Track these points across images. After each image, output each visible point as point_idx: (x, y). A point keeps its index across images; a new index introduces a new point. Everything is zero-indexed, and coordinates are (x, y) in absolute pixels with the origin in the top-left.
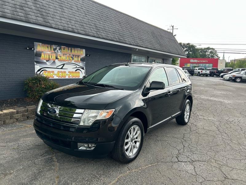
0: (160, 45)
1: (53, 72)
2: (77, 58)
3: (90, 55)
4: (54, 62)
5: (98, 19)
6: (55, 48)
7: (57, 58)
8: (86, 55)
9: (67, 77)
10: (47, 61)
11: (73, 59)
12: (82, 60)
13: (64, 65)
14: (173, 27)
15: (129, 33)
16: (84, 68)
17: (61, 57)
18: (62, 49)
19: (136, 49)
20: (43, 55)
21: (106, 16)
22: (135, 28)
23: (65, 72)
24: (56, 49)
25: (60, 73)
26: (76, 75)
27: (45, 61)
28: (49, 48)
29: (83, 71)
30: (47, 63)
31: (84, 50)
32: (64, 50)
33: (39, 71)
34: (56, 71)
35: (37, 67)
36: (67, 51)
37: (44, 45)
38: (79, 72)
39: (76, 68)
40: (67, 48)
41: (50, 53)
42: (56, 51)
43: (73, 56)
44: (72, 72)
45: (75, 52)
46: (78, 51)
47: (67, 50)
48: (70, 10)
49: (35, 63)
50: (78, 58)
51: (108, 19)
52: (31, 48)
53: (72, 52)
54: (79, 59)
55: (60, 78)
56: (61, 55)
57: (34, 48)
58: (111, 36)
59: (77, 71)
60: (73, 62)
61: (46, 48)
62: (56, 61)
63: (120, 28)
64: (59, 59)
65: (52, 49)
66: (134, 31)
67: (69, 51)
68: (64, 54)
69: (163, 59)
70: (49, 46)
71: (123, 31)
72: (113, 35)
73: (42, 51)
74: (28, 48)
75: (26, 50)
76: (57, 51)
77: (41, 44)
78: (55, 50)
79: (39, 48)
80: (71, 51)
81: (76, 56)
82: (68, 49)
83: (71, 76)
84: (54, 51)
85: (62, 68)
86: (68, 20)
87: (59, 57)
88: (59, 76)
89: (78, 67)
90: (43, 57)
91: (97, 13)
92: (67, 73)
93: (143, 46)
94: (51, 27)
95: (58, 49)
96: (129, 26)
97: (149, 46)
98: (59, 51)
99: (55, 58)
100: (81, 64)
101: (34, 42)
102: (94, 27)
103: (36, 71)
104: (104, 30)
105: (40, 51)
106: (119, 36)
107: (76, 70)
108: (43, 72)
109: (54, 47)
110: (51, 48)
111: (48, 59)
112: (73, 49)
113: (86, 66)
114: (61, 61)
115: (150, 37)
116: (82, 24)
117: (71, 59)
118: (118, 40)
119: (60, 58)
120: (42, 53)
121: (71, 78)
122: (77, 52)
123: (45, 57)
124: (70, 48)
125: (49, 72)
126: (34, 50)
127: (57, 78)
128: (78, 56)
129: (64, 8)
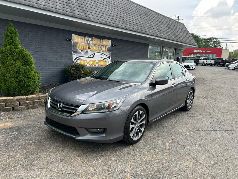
0: (175, 35)
1: (86, 61)
2: (105, 48)
3: (115, 46)
4: (87, 52)
5: (124, 13)
7: (89, 48)
8: (112, 45)
9: (97, 66)
10: (82, 51)
12: (109, 50)
13: (94, 54)
14: (178, 17)
15: (149, 25)
16: (110, 57)
17: (92, 47)
18: (93, 40)
19: (155, 39)
20: (78, 46)
21: (129, 9)
22: (153, 20)
23: (95, 61)
24: (89, 40)
25: (92, 62)
26: (103, 63)
27: (80, 51)
29: (109, 60)
30: (82, 52)
31: (110, 41)
32: (95, 41)
33: (75, 59)
34: (88, 59)
35: (74, 56)
36: (97, 41)
37: (79, 36)
38: (106, 61)
39: (104, 57)
40: (97, 39)
41: (84, 43)
43: (102, 46)
44: (101, 61)
45: (103, 43)
46: (105, 42)
48: (102, 5)
49: (73, 53)
51: (131, 12)
52: (70, 39)
53: (101, 42)
54: (106, 49)
55: (91, 66)
56: (93, 45)
57: (72, 39)
58: (135, 28)
59: (104, 60)
60: (101, 52)
61: (81, 40)
62: (89, 51)
63: (141, 20)
64: (91, 49)
65: (86, 40)
66: (152, 22)
67: (99, 42)
68: (94, 45)
69: (176, 49)
70: (83, 38)
71: (144, 23)
72: (137, 26)
73: (78, 41)
74: (68, 40)
75: (66, 41)
76: (89, 42)
77: (77, 36)
78: (87, 41)
79: (76, 38)
81: (104, 46)
82: (98, 41)
83: (99, 64)
84: (87, 42)
85: (93, 57)
86: (102, 14)
87: (90, 47)
88: (91, 64)
89: (105, 56)
90: (79, 47)
91: (122, 6)
92: (97, 62)
93: (162, 36)
94: (91, 21)
95: (90, 40)
96: (148, 18)
97: (166, 36)
98: (91, 42)
99: (88, 48)
100: (108, 54)
101: (72, 35)
102: (122, 20)
103: (73, 60)
104: (129, 22)
105: (77, 42)
106: (142, 28)
107: (104, 59)
108: (79, 60)
109: (87, 38)
110: (85, 39)
111: (82, 49)
112: (101, 40)
113: (112, 55)
114: (92, 51)
115: (166, 28)
116: (112, 17)
117: (100, 49)
118: (141, 31)
120: (78, 44)
121: (100, 66)
123: (80, 47)
125: (83, 61)
126: (72, 41)
127: (89, 66)
128: (106, 46)
129: (97, 3)
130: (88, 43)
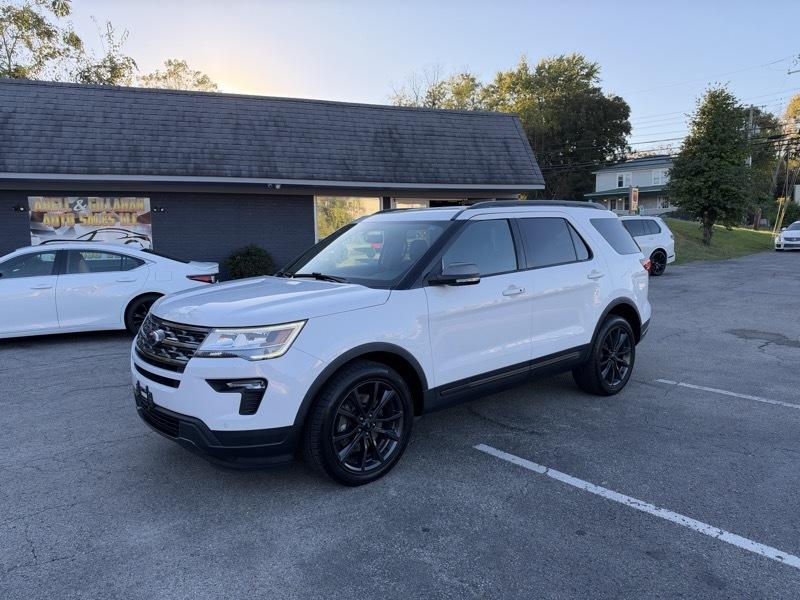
2: (128, 218)
4: (72, 228)
5: (156, 133)
6: (72, 202)
7: (77, 221)
8: (152, 209)
10: (56, 228)
11: (117, 220)
12: (142, 220)
13: (95, 233)
15: (258, 148)
16: (150, 237)
17: (86, 218)
18: (90, 203)
19: (274, 185)
20: (46, 218)
24: (75, 203)
27: (52, 229)
28: (60, 204)
30: (57, 231)
31: (147, 201)
32: (94, 205)
35: (36, 240)
36: (100, 204)
37: (47, 199)
39: (127, 237)
40: (102, 199)
41: (62, 212)
42: (75, 209)
43: (118, 213)
45: (123, 205)
46: (129, 202)
47: (102, 204)
49: (32, 234)
50: (131, 218)
53: (115, 204)
54: (134, 219)
56: (88, 214)
57: (27, 207)
58: (171, 165)
59: (130, 244)
60: (118, 225)
61: (54, 205)
62: (77, 226)
63: (227, 141)
64: (82, 222)
65: (67, 205)
67: (108, 205)
68: (93, 213)
70: (59, 200)
71: (232, 147)
72: (184, 161)
73: (45, 210)
76: (78, 208)
77: (41, 198)
78: (71, 206)
79: (37, 204)
80: (112, 204)
81: (125, 212)
82: (105, 202)
84: (70, 210)
85: (90, 240)
86: (56, 151)
87: (81, 219)
89: (131, 235)
90: (47, 222)
91: (165, 118)
95: (79, 204)
96: (273, 128)
98: (82, 208)
99: (73, 220)
100: (139, 230)
101: (29, 197)
102: (127, 153)
104: (157, 154)
105: (41, 210)
106: (206, 161)
107: (127, 243)
109: (70, 200)
110: (63, 202)
111: (57, 224)
112: (116, 200)
113: (154, 232)
114: (87, 225)
116: (92, 153)
117: (113, 220)
118: (191, 170)
119: (85, 220)
120: (45, 214)
122: (127, 205)
123: (51, 221)
124: (108, 200)
126: (28, 210)
128: (131, 213)
129: (63, 128)
130: (73, 212)
